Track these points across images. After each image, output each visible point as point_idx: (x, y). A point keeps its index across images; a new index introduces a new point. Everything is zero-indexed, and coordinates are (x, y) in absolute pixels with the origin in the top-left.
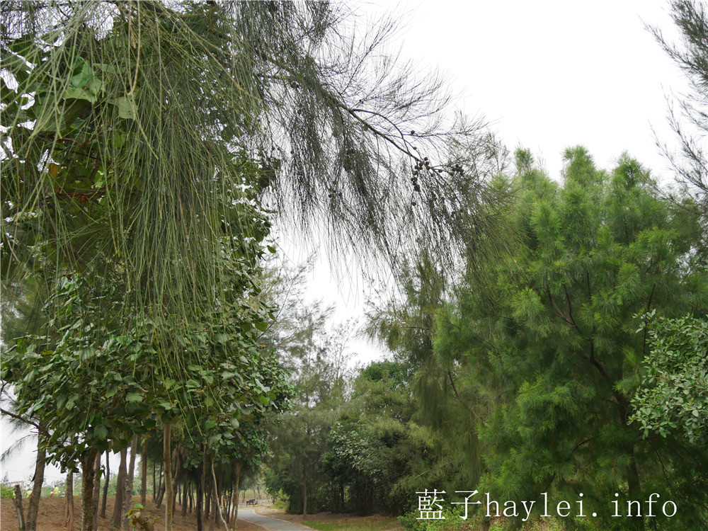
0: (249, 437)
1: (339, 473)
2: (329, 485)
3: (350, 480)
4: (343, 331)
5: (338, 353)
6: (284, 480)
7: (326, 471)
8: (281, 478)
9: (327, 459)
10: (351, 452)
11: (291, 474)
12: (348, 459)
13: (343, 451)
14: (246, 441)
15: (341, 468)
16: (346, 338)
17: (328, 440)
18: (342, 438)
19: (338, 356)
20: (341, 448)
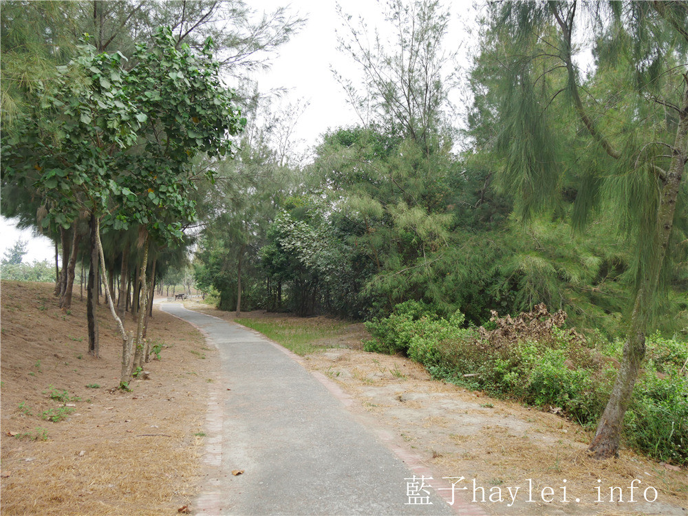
0: (163, 189)
1: (279, 269)
2: (265, 283)
3: (292, 278)
4: (292, 113)
5: (284, 137)
6: (216, 275)
7: (265, 266)
8: (212, 273)
9: (267, 253)
10: (299, 244)
11: (224, 268)
12: (294, 252)
13: (289, 244)
14: (157, 195)
15: (282, 263)
16: (294, 121)
17: (268, 232)
18: (289, 228)
19: (283, 141)
20: (287, 239)
